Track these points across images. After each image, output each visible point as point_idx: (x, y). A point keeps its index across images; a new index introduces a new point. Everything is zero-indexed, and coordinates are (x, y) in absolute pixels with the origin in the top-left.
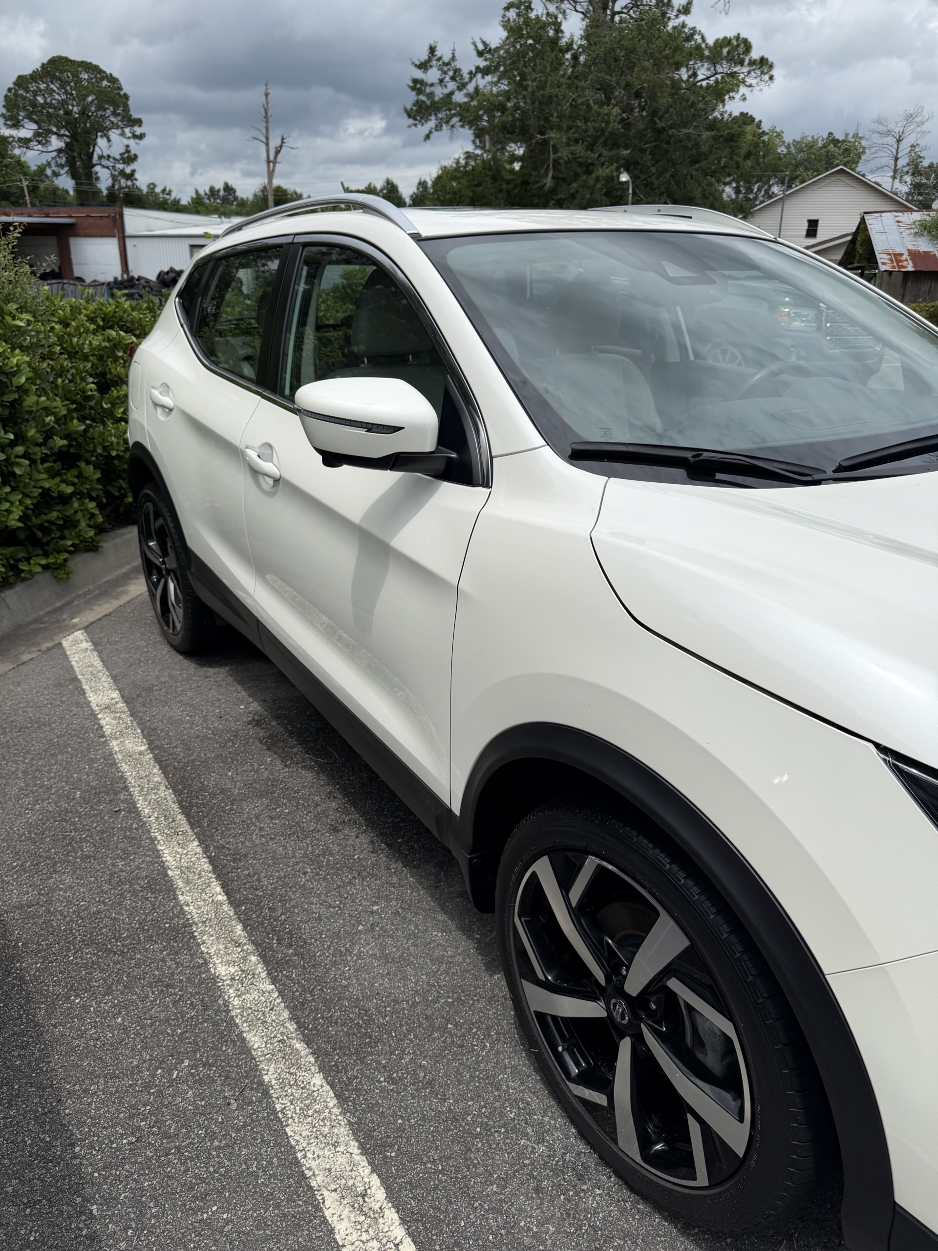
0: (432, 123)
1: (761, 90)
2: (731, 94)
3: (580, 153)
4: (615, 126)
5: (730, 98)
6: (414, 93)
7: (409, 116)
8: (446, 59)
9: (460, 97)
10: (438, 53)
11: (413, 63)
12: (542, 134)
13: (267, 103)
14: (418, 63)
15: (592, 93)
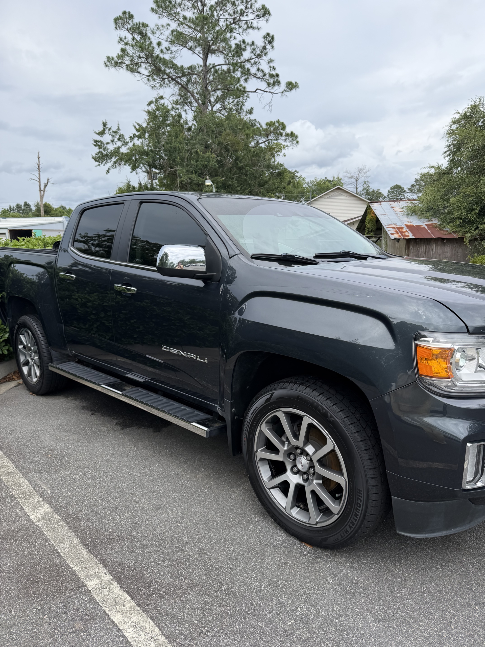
0: (109, 165)
1: (293, 148)
2: (278, 153)
3: (194, 178)
4: (213, 163)
5: (277, 155)
6: (97, 148)
7: (96, 161)
8: (115, 129)
9: (124, 150)
10: (108, 126)
11: (95, 132)
12: (171, 168)
13: (39, 162)
14: (98, 132)
15: (199, 147)
